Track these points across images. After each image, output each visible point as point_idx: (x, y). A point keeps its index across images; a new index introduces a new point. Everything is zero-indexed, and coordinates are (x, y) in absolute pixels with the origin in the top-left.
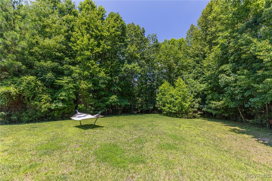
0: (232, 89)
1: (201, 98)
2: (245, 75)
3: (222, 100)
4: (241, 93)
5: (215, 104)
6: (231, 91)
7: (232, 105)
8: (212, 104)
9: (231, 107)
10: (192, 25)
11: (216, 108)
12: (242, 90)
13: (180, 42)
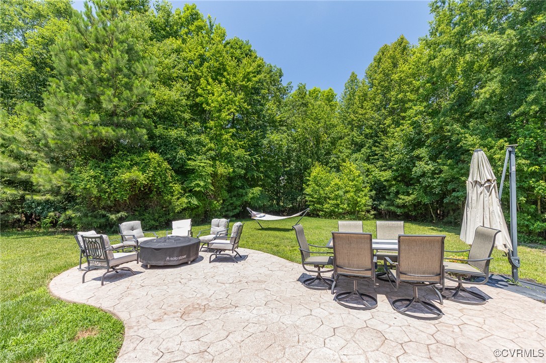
0: (429, 180)
1: (375, 190)
2: (447, 166)
3: (411, 194)
4: (439, 185)
5: (403, 200)
6: (428, 182)
7: (426, 200)
8: (400, 199)
9: (425, 203)
10: (353, 73)
11: (404, 204)
12: (441, 181)
13: (328, 96)
